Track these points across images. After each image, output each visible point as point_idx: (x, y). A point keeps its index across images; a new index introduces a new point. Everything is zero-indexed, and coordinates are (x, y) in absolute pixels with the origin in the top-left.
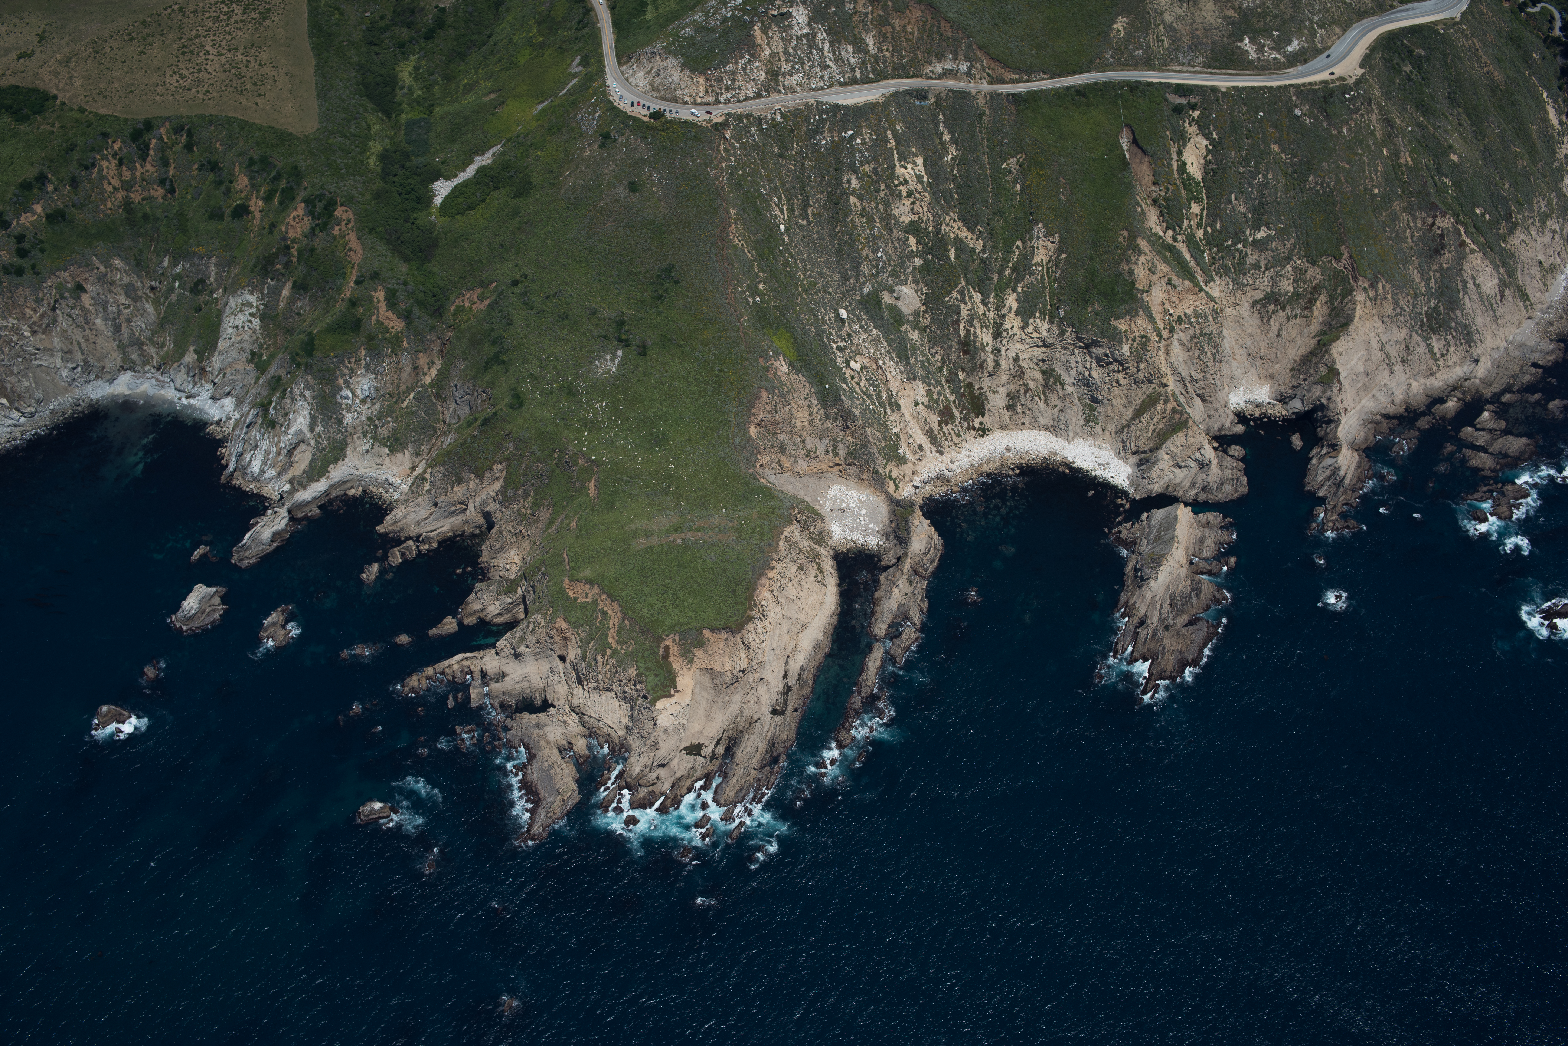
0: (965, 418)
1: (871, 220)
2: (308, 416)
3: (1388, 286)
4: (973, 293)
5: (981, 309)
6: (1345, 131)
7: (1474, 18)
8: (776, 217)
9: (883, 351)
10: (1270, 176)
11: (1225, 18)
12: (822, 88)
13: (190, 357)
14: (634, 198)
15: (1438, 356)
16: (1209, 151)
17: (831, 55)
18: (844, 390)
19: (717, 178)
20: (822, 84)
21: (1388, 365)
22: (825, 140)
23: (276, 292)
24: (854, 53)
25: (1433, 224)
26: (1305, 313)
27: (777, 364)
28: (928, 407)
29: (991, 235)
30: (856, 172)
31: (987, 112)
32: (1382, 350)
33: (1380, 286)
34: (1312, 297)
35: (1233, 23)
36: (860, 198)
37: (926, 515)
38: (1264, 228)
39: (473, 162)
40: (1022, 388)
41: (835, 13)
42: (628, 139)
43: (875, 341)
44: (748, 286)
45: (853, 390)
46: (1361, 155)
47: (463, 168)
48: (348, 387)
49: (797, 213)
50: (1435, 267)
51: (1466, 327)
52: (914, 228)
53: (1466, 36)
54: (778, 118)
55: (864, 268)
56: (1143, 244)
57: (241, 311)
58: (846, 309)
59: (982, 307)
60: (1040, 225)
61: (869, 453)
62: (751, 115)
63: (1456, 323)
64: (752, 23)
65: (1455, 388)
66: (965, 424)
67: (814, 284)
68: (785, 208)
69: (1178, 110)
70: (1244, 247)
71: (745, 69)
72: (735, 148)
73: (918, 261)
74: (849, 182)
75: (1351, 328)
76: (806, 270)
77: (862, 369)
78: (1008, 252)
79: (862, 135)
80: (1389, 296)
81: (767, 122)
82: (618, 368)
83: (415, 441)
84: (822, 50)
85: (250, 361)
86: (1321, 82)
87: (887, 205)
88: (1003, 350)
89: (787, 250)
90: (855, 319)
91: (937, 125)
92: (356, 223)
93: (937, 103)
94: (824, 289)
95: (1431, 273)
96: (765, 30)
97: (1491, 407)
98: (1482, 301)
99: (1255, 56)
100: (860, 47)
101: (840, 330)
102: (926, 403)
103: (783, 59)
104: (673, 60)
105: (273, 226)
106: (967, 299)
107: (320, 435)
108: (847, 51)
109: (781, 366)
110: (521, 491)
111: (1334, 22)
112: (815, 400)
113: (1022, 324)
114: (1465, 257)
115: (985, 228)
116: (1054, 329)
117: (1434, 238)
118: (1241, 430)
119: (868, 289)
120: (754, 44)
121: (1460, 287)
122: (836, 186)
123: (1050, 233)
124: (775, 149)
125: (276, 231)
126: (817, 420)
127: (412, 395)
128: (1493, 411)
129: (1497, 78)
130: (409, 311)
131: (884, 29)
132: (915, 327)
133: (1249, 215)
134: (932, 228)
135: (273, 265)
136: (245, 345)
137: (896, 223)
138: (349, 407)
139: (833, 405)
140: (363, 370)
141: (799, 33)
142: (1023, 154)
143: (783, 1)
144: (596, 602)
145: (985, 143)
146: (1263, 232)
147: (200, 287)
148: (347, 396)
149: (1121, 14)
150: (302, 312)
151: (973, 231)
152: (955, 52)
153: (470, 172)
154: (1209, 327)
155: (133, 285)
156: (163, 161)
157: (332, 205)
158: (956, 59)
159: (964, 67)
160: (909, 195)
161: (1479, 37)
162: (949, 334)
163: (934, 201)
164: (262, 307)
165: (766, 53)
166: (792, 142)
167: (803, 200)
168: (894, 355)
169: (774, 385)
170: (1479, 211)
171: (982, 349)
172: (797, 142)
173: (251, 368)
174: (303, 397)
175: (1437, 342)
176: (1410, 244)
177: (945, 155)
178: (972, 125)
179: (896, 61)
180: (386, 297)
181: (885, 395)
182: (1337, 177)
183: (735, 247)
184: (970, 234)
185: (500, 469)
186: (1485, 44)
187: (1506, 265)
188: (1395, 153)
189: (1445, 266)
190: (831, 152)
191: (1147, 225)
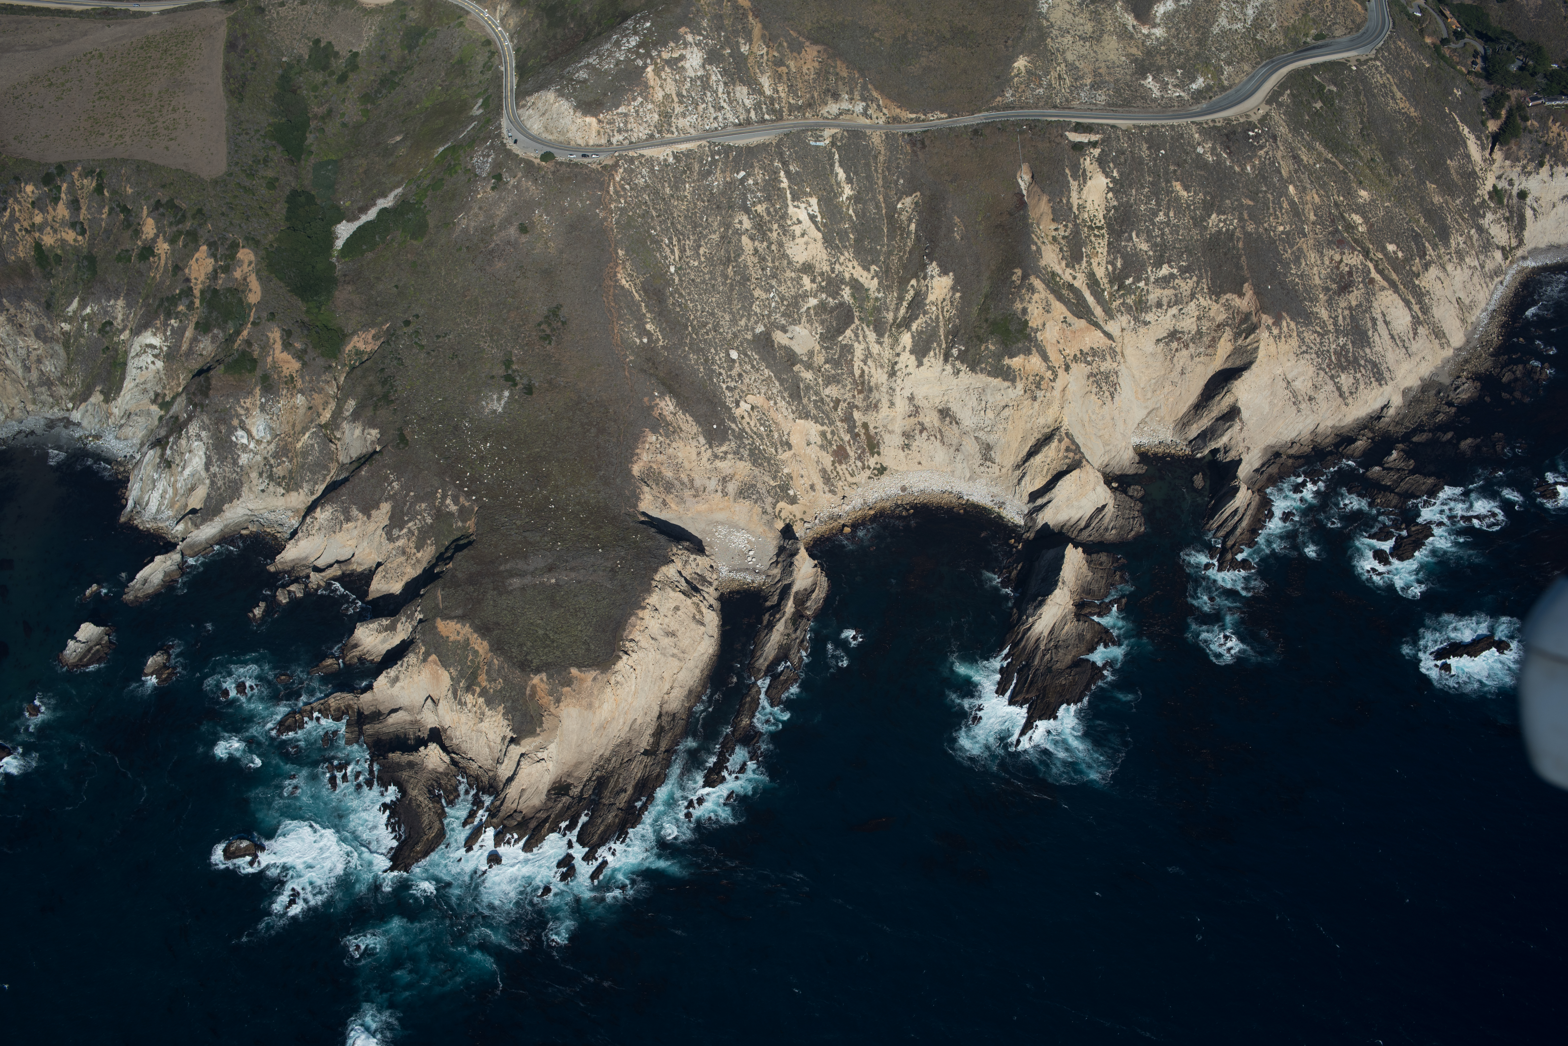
0: (860, 458)
1: (763, 259)
2: (203, 456)
3: (1293, 325)
4: (868, 333)
5: (875, 349)
6: (1249, 168)
7: (1390, 54)
8: (666, 258)
9: (775, 391)
10: (1171, 214)
11: (1128, 56)
12: (716, 129)
13: (96, 398)
14: (524, 239)
15: (1347, 394)
16: (1110, 190)
17: (725, 96)
18: (733, 430)
19: (605, 219)
20: (716, 125)
21: (1294, 403)
22: (717, 181)
23: (179, 333)
24: (749, 94)
25: (1341, 261)
26: (1210, 351)
27: (662, 404)
28: (822, 447)
29: (885, 275)
30: (747, 211)
31: (883, 152)
32: (1287, 388)
33: (1284, 324)
34: (1215, 335)
35: (1136, 61)
36: (752, 238)
37: (812, 556)
38: (1165, 266)
39: (375, 204)
40: (919, 427)
41: (730, 55)
42: (519, 181)
43: (767, 381)
44: (635, 327)
45: (743, 430)
46: (1265, 192)
47: (364, 210)
48: (244, 428)
49: (688, 253)
50: (1343, 304)
51: (1375, 365)
52: (807, 268)
53: (1380, 73)
54: (671, 160)
55: (756, 308)
56: (1037, 283)
57: (145, 352)
58: (737, 349)
59: (877, 346)
60: (934, 264)
61: (758, 492)
62: (643, 156)
63: (1366, 361)
64: (646, 66)
65: (1365, 427)
66: (859, 464)
67: (705, 325)
68: (676, 249)
69: (1079, 147)
70: (1146, 284)
71: (637, 112)
72: (624, 189)
73: (813, 302)
74: (741, 222)
75: (1254, 367)
76: (697, 310)
77: (753, 408)
78: (902, 291)
79: (754, 175)
80: (1295, 334)
81: (659, 164)
82: (504, 408)
83: (310, 480)
84: (716, 92)
85: (154, 402)
86: (1225, 119)
87: (781, 245)
88: (898, 389)
89: (677, 291)
90: (747, 360)
91: (832, 165)
92: (256, 265)
93: (833, 144)
94: (715, 329)
95: (1340, 311)
96: (657, 72)
97: (1400, 446)
98: (1392, 337)
99: (1158, 94)
100: (755, 87)
101: (731, 370)
102: (819, 443)
103: (676, 100)
104: (566, 103)
105: (177, 269)
106: (861, 338)
107: (215, 475)
108: (741, 92)
109: (667, 406)
110: (405, 530)
111: (1242, 59)
112: (702, 440)
113: (916, 363)
114: (1374, 294)
115: (880, 267)
116: (949, 368)
117: (1342, 276)
118: (1142, 469)
119: (760, 329)
120: (647, 86)
121: (1370, 325)
122: (728, 226)
123: (944, 272)
124: (668, 190)
125: (180, 273)
126: (705, 459)
127: (307, 435)
128: (1402, 450)
129: (1413, 114)
130: (305, 351)
131: (779, 70)
132: (809, 366)
133: (1151, 253)
134: (826, 268)
135: (176, 306)
136: (148, 386)
137: (790, 263)
138: (245, 448)
139: (721, 445)
140: (258, 410)
141: (693, 75)
142: (918, 194)
143: (677, 43)
144: (467, 641)
145: (880, 182)
146: (1165, 270)
147: (108, 329)
148: (242, 437)
149: (1022, 53)
150: (204, 353)
151: (869, 270)
152: (851, 92)
153: (371, 215)
154: (1107, 365)
155: (43, 326)
156: (74, 205)
157: (234, 247)
158: (852, 99)
159: (859, 107)
160: (803, 235)
161: (1394, 73)
162: (843, 374)
163: (828, 241)
164: (165, 349)
165: (659, 95)
166: (684, 182)
167: (695, 241)
168: (786, 395)
169: (659, 425)
170: (1391, 248)
171: (877, 388)
172: (690, 183)
173: (154, 408)
174: (198, 436)
175: (1345, 380)
176: (1317, 281)
177: (841, 195)
178: (867, 165)
179: (792, 101)
180: (282, 338)
181: (776, 435)
182: (1241, 214)
183: (623, 287)
184: (865, 274)
185: (386, 507)
186: (1401, 80)
187: (1420, 302)
188: (1302, 190)
189: (1354, 303)
190: (723, 193)
191: (1043, 263)
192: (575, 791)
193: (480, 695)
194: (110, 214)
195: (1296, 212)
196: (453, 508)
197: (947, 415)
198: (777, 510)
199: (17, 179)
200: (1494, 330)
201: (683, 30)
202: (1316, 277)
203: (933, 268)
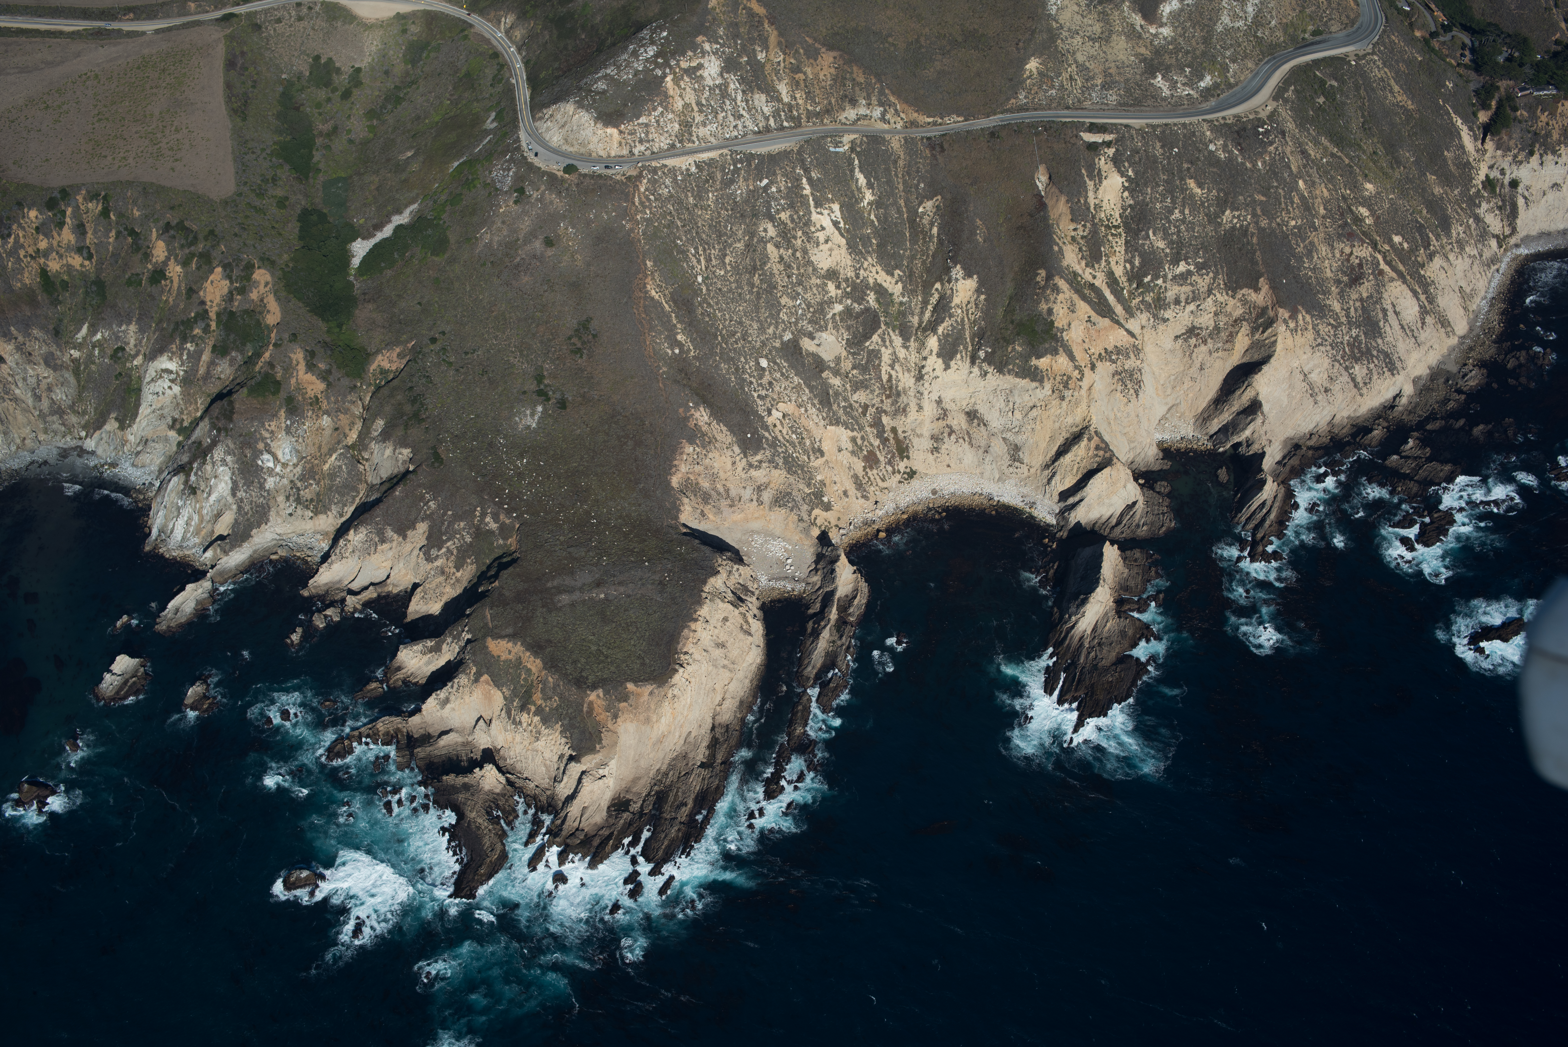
0: (890, 463)
1: (788, 266)
2: (229, 482)
3: (1308, 318)
4: (893, 337)
5: (902, 353)
6: (1260, 164)
7: (1385, 48)
8: (693, 268)
9: (805, 398)
10: (1187, 212)
11: (1136, 55)
12: (736, 137)
13: (111, 425)
14: (550, 252)
15: (1361, 385)
16: (1125, 189)
17: (744, 104)
18: (767, 439)
19: (632, 230)
20: (736, 133)
21: (1311, 395)
22: (740, 189)
23: (195, 357)
24: (767, 101)
25: (1352, 253)
26: (1227, 346)
27: (697, 415)
28: (853, 453)
29: (909, 279)
30: (772, 218)
31: (902, 157)
32: (1304, 381)
33: (1300, 317)
34: (1233, 330)
35: (1144, 60)
36: (777, 246)
37: (851, 562)
38: (1182, 263)
39: (390, 221)
40: (947, 430)
41: (747, 63)
42: (543, 194)
43: (797, 388)
44: (667, 338)
45: (776, 438)
46: (1277, 187)
47: (379, 227)
48: (269, 452)
49: (714, 262)
50: (1354, 296)
51: (1387, 355)
52: (832, 274)
53: (1378, 67)
54: (693, 169)
55: (783, 316)
56: (1062, 284)
57: (161, 377)
58: (766, 357)
59: (903, 351)
60: (958, 267)
61: (794, 500)
62: (666, 166)
63: (1378, 351)
64: (665, 76)
65: (1379, 417)
66: (890, 469)
67: (733, 334)
68: (702, 258)
69: (1093, 147)
70: (1164, 282)
71: (658, 122)
72: (649, 200)
73: (838, 308)
74: (765, 230)
75: (1272, 360)
76: (725, 320)
77: (784, 416)
78: (927, 295)
79: (777, 182)
80: (1310, 327)
81: (682, 173)
82: (538, 423)
83: (339, 502)
84: (735, 100)
85: (171, 427)
86: (1235, 116)
87: (805, 252)
88: (926, 393)
89: (705, 300)
90: (776, 367)
91: (852, 171)
92: (274, 286)
93: (852, 149)
94: (744, 337)
95: (1351, 303)
96: (676, 81)
97: (1415, 434)
98: (1402, 327)
99: (1168, 93)
100: (773, 95)
101: (761, 378)
102: (850, 449)
103: (696, 109)
104: (586, 115)
105: (191, 292)
106: (888, 343)
107: (241, 500)
108: (760, 99)
109: (702, 416)
110: (444, 550)
111: (1246, 56)
112: (737, 450)
113: (943, 366)
114: (1384, 286)
115: (904, 272)
116: (976, 370)
117: (1352, 268)
118: (1167, 465)
119: (788, 336)
120: (666, 96)
121: (1381, 315)
122: (752, 234)
123: (968, 275)
124: (691, 200)
125: (194, 296)
126: (740, 469)
127: (334, 456)
128: (1417, 438)
129: (1411, 107)
130: (329, 372)
131: (797, 76)
132: (836, 373)
133: (1168, 251)
134: (851, 274)
135: (192, 329)
136: (166, 411)
137: (815, 269)
138: (271, 471)
139: (755, 454)
140: (284, 433)
141: (711, 83)
142: (939, 197)
143: (695, 52)
144: (519, 660)
145: (901, 187)
146: (1182, 267)
147: (120, 354)
148: (268, 460)
149: (1033, 55)
150: (222, 376)
151: (892, 275)
152: (868, 98)
153: (387, 231)
154: (1131, 363)
155: (52, 354)
156: (80, 229)
157: (249, 268)
158: (869, 104)
159: (877, 112)
160: (826, 242)
161: (1390, 67)
162: (871, 379)
163: (852, 247)
164: (182, 373)
165: (679, 104)
166: (707, 192)
167: (720, 250)
168: (816, 402)
169: (695, 436)
170: (1397, 239)
171: (905, 392)
172: (713, 192)
173: (172, 434)
174: (224, 462)
175: (1359, 371)
176: (1329, 274)
177: (862, 200)
178: (888, 170)
179: (810, 108)
180: (305, 358)
181: (808, 442)
182: (1254, 209)
183: (652, 299)
184: (889, 278)
185: (422, 528)
186: (1397, 73)
187: (1426, 292)
188: (1311, 185)
189: (1365, 295)
190: (746, 201)
191: (1065, 263)
192: (635, 807)
193: (535, 714)
194: (117, 237)
195: (1307, 207)
196: (493, 526)
197: (975, 417)
198: (813, 517)
199: (20, 205)
200: (1495, 317)
201: (700, 39)
202: (1328, 270)
203: (957, 271)
